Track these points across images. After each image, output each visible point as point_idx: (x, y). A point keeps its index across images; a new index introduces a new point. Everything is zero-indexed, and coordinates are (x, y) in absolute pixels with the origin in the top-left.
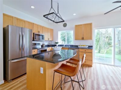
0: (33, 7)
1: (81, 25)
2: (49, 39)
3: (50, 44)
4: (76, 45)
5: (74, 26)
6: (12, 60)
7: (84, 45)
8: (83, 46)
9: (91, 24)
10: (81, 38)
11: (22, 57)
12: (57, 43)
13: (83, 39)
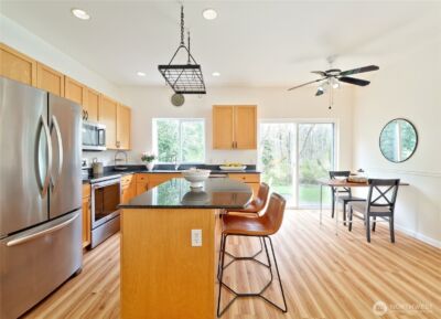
0: (83, 13)
1: (230, 108)
2: (117, 144)
3: (118, 163)
4: (215, 163)
5: (211, 108)
6: (10, 235)
7: (237, 163)
8: (233, 168)
9: (253, 109)
10: (230, 144)
11: (49, 220)
12: (150, 159)
13: (235, 146)
